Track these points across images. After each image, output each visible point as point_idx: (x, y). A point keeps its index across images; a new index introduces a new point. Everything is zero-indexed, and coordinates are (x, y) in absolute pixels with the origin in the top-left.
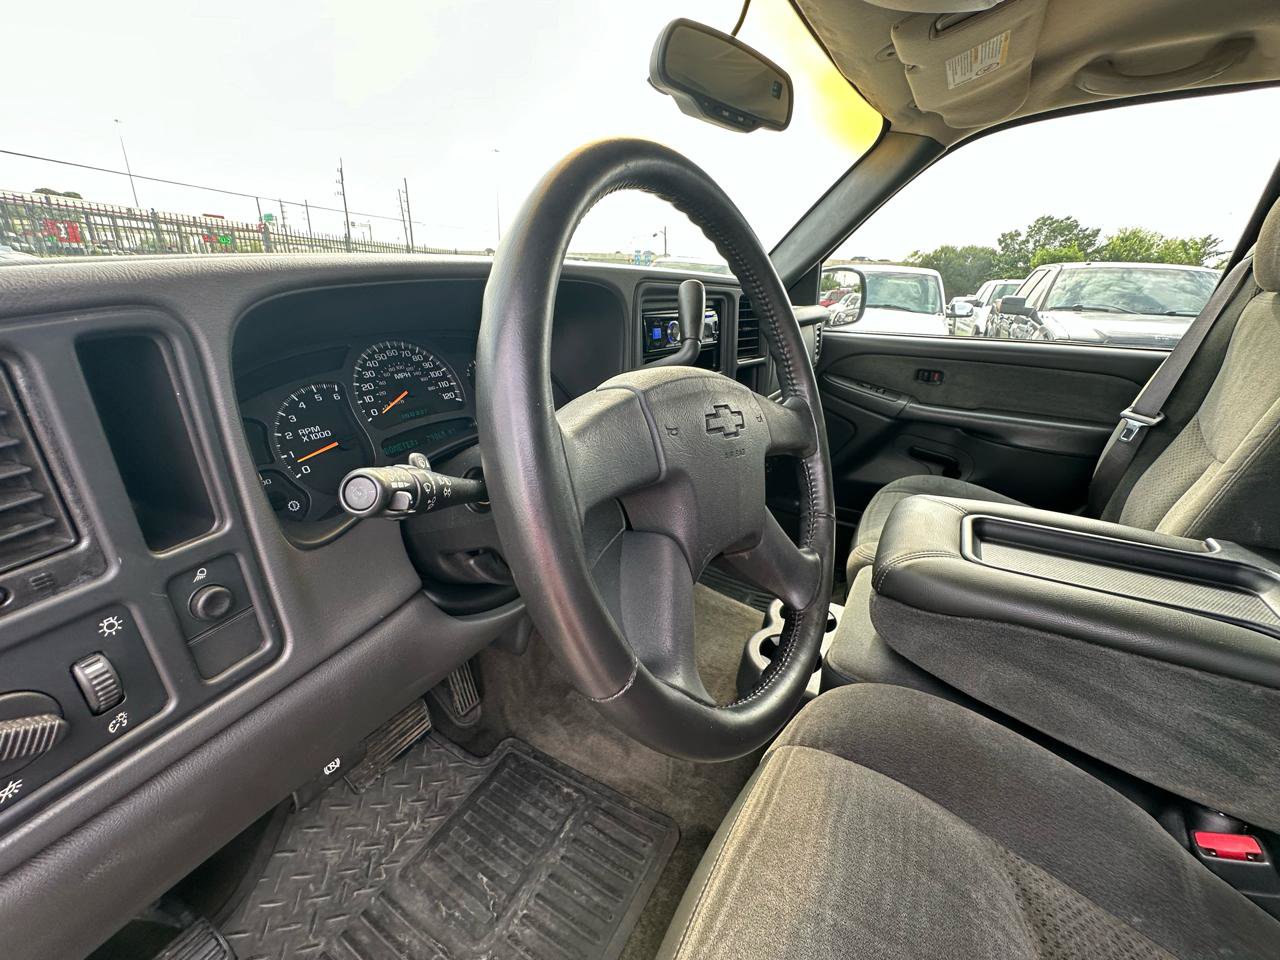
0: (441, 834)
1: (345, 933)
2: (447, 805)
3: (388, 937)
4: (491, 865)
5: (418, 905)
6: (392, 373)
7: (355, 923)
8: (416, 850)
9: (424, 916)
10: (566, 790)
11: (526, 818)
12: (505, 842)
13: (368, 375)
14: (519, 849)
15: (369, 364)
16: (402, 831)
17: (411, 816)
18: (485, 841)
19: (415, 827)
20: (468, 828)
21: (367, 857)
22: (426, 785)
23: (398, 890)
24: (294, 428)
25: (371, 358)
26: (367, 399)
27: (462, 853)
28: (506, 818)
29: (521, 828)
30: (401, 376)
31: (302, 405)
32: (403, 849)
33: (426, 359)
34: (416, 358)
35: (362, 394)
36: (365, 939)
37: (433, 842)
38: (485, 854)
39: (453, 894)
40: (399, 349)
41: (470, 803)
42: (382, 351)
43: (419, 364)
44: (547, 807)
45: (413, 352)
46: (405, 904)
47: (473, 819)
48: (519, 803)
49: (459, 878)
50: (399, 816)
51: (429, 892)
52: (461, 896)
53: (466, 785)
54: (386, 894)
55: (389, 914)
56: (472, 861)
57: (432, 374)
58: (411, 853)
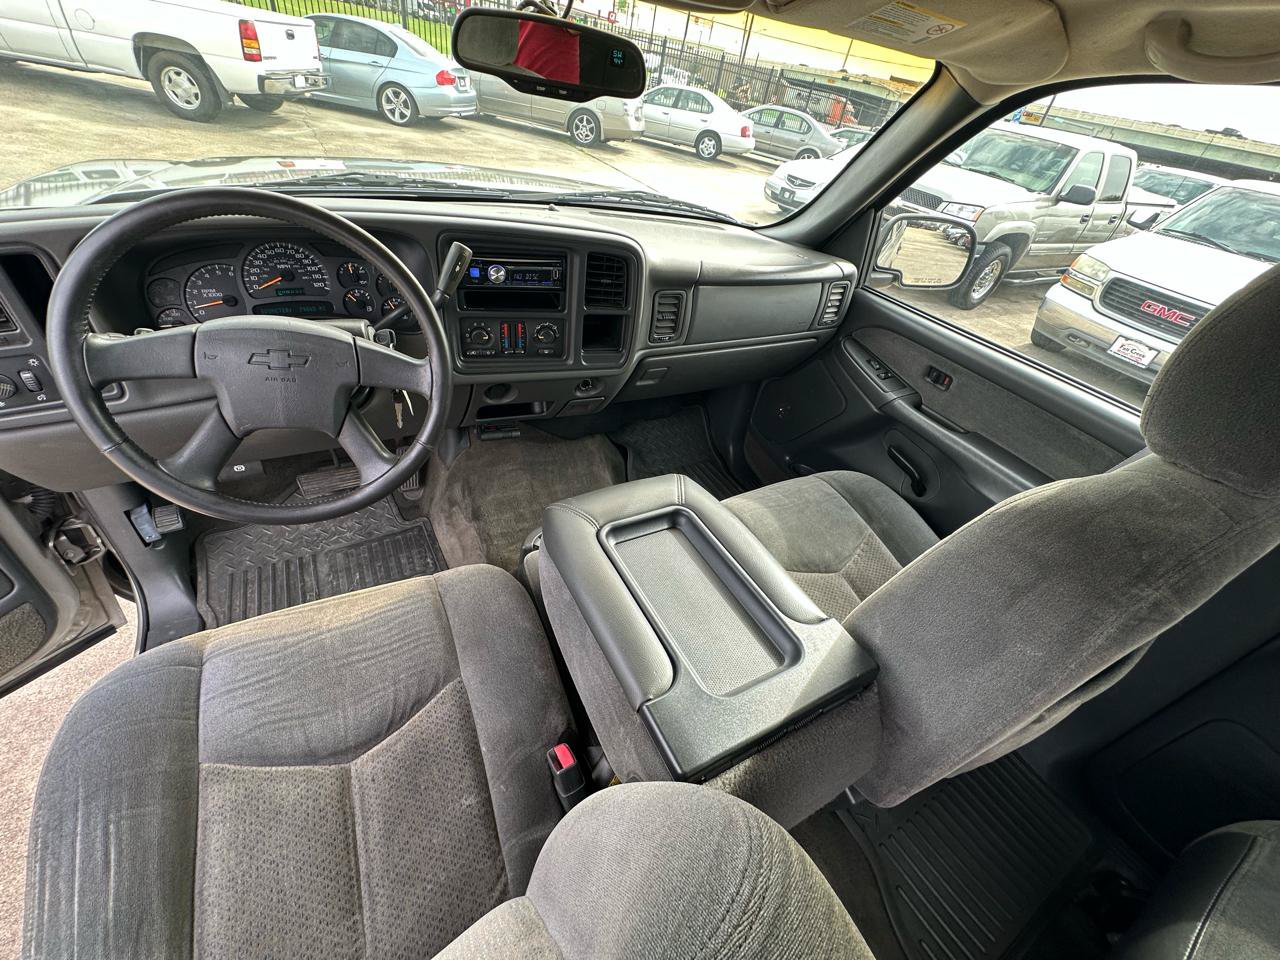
0: (357, 546)
1: (288, 561)
2: (370, 534)
3: (302, 574)
4: (365, 572)
5: (324, 569)
6: (276, 264)
7: (293, 559)
8: (342, 545)
9: (322, 576)
10: (429, 560)
11: (398, 561)
12: (380, 567)
13: (257, 263)
14: (383, 574)
15: (260, 256)
16: (341, 533)
17: (350, 529)
18: (372, 560)
19: (348, 534)
20: (370, 549)
21: (318, 535)
22: (368, 518)
23: (321, 558)
24: (199, 288)
25: (262, 252)
26: (252, 278)
27: (358, 559)
28: (390, 556)
29: (393, 564)
30: (283, 266)
31: (207, 276)
32: (336, 542)
33: (307, 257)
34: (298, 256)
35: (250, 274)
36: (292, 569)
37: (350, 547)
38: (367, 566)
39: (340, 574)
40: (286, 248)
41: (380, 540)
42: (272, 248)
43: (300, 260)
44: (413, 562)
45: (297, 251)
46: (318, 565)
47: (376, 547)
48: (402, 553)
49: (348, 569)
50: (344, 525)
51: (331, 567)
52: (342, 577)
53: (388, 529)
54: (314, 557)
55: (309, 564)
56: (360, 565)
57: (309, 268)
58: (337, 546)
